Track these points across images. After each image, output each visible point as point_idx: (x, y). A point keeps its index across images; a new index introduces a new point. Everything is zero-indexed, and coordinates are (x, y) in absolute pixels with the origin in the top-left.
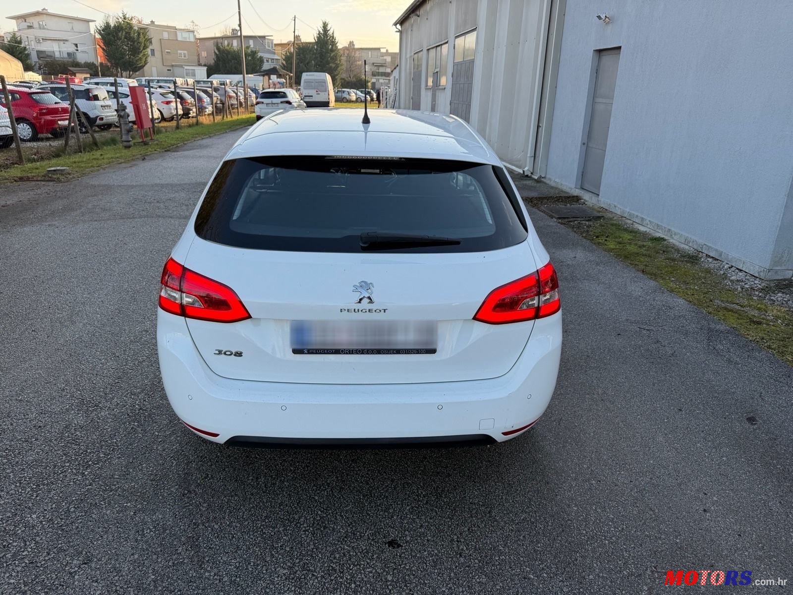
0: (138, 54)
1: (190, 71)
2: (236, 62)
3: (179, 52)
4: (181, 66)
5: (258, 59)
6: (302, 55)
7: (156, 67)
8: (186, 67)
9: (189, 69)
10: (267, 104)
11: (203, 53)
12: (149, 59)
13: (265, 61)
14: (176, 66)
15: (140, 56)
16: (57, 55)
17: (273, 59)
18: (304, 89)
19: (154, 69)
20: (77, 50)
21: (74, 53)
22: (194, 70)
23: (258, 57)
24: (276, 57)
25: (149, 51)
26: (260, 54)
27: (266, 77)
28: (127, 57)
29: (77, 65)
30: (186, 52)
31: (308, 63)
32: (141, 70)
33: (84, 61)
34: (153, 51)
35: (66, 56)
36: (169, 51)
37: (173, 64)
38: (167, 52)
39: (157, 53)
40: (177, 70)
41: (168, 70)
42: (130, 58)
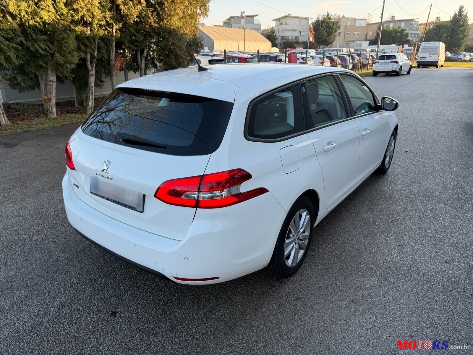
0: (331, 35)
1: (359, 44)
2: (389, 37)
3: (355, 33)
4: (354, 41)
5: (404, 35)
6: (437, 30)
7: (340, 42)
8: (357, 42)
9: (358, 43)
10: (381, 63)
11: (370, 32)
12: (336, 38)
13: (410, 35)
14: (352, 41)
15: (331, 36)
16: (290, 38)
17: (416, 34)
18: (421, 53)
19: (338, 44)
20: (300, 35)
21: (298, 37)
22: (361, 43)
23: (405, 33)
24: (418, 32)
25: (337, 33)
26: (406, 31)
27: (401, 46)
28: (325, 37)
29: (298, 43)
30: (359, 33)
31: (441, 35)
32: (331, 44)
33: (302, 41)
34: (340, 33)
35: (294, 38)
36: (349, 32)
37: (350, 40)
38: (348, 33)
39: (342, 35)
40: (351, 44)
41: (346, 44)
42: (326, 38)
